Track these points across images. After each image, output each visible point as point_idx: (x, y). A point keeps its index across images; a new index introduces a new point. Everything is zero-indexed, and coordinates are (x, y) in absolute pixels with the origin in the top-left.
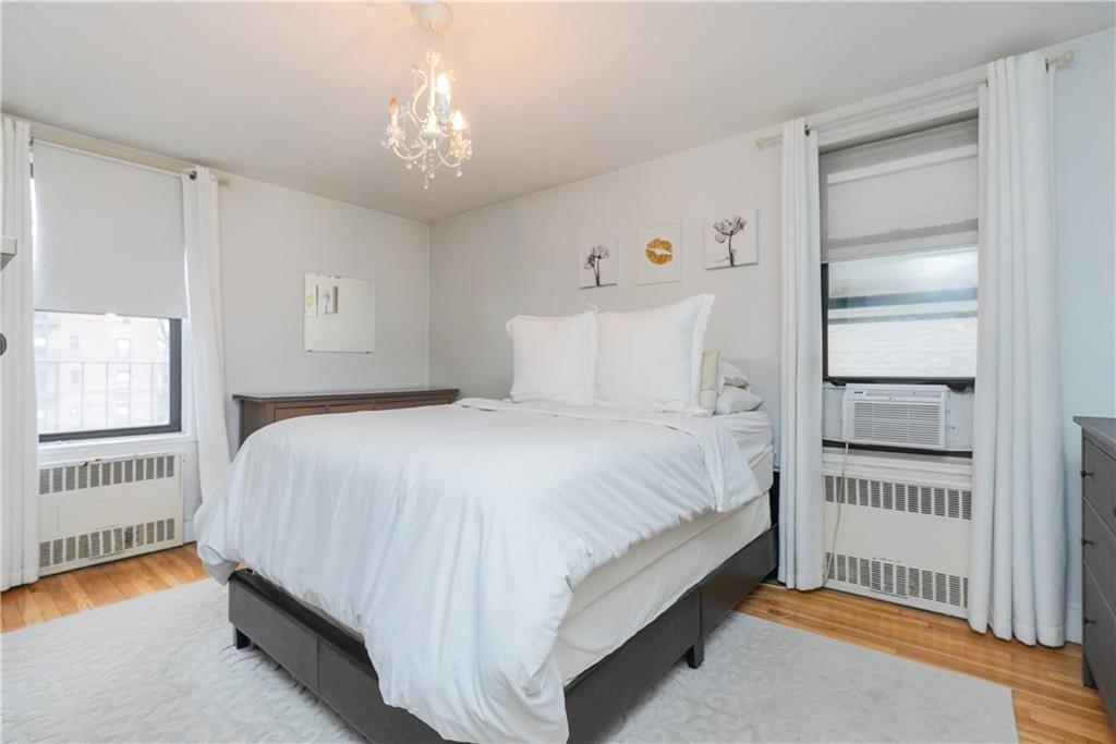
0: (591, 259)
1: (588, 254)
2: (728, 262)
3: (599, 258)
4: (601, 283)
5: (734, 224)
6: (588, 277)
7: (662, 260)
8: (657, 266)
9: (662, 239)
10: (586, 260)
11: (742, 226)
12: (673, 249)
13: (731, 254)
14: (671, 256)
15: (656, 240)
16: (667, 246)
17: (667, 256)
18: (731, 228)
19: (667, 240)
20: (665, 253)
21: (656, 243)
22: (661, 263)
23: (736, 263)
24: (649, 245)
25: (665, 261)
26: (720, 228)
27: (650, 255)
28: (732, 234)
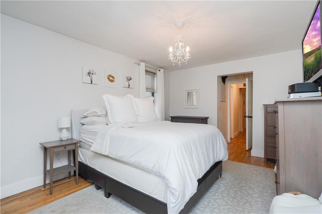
0: (89, 73)
1: (88, 71)
2: (128, 87)
3: (92, 74)
4: (93, 83)
6: (88, 79)
8: (110, 82)
10: (87, 73)
11: (131, 79)
13: (129, 85)
14: (114, 81)
19: (113, 76)
20: (113, 79)
21: (110, 76)
22: (111, 82)
23: (130, 87)
24: (108, 76)
25: (112, 82)
26: (127, 78)
27: (109, 79)
28: (129, 80)
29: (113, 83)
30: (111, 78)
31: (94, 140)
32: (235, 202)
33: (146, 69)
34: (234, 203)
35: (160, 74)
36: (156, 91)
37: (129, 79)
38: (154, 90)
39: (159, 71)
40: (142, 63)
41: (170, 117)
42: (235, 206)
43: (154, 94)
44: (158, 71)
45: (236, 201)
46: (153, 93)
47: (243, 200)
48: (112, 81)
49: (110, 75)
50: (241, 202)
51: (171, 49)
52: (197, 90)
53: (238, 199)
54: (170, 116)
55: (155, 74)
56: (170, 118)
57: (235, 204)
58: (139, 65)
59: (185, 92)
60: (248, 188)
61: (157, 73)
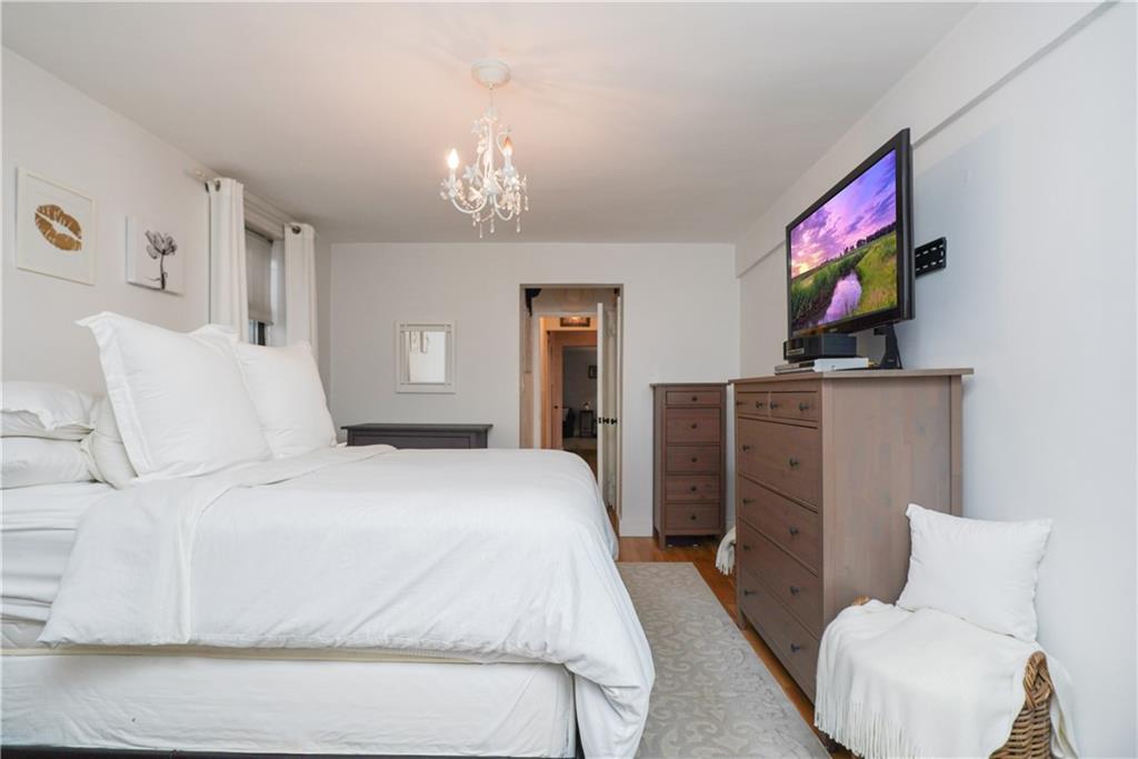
2: (158, 285)
5: (166, 244)
8: (55, 250)
11: (173, 250)
13: (163, 276)
14: (78, 244)
16: (73, 226)
17: (72, 241)
19: (73, 216)
20: (70, 234)
21: (53, 211)
22: (62, 248)
23: (167, 288)
24: (41, 209)
25: (68, 249)
26: (153, 239)
27: (43, 226)
28: (164, 253)
29: (71, 253)
30: (59, 228)
31: (57, 578)
32: (669, 679)
33: (249, 219)
34: (671, 682)
35: (299, 247)
36: (275, 319)
37: (163, 246)
38: (268, 312)
39: (297, 231)
40: (227, 183)
41: (343, 428)
42: (677, 691)
43: (268, 330)
44: (288, 231)
45: (670, 676)
46: (262, 326)
47: (683, 665)
48: (64, 244)
49: (54, 208)
50: (683, 673)
51: (453, 160)
52: (449, 326)
53: (670, 667)
54: (345, 425)
55: (271, 241)
56: (346, 431)
57: (672, 686)
58: (212, 188)
59: (398, 329)
60: (671, 630)
61: (283, 239)
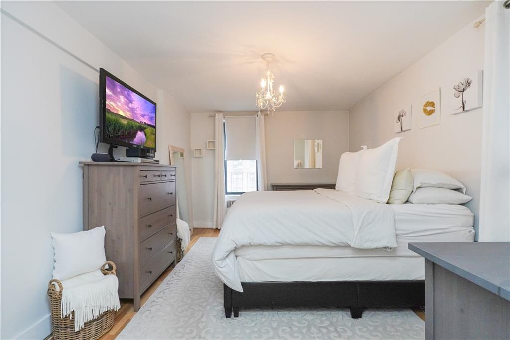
0: (399, 117)
1: (397, 115)
2: (462, 109)
3: (402, 116)
4: (403, 130)
5: (465, 84)
7: (430, 113)
9: (430, 101)
10: (397, 119)
12: (435, 106)
13: (463, 104)
14: (434, 110)
15: (427, 102)
16: (432, 104)
17: (432, 110)
18: (463, 87)
20: (432, 108)
23: (465, 109)
24: (424, 105)
25: (432, 114)
26: (457, 88)
27: (425, 111)
28: (463, 90)
30: (429, 108)
